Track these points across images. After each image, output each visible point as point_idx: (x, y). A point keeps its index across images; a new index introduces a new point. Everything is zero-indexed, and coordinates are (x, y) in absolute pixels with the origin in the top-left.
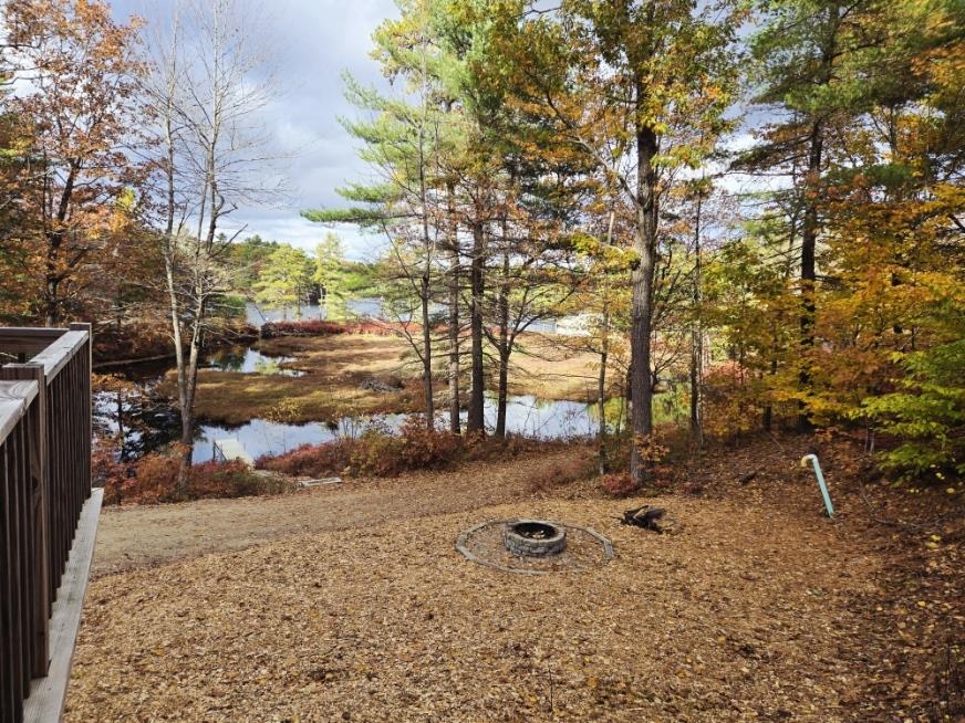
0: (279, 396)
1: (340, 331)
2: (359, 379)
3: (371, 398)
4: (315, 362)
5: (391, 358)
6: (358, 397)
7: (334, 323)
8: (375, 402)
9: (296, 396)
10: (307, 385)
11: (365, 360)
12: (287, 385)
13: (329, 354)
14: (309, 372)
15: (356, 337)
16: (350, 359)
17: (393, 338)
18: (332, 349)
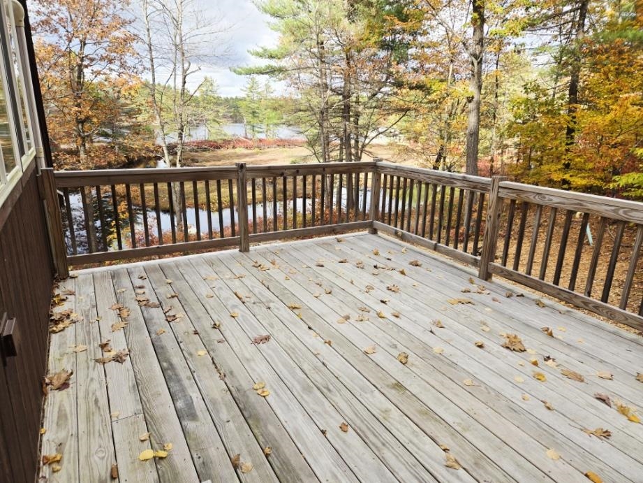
1: (218, 147)
15: (231, 151)
17: (257, 150)
18: (219, 160)
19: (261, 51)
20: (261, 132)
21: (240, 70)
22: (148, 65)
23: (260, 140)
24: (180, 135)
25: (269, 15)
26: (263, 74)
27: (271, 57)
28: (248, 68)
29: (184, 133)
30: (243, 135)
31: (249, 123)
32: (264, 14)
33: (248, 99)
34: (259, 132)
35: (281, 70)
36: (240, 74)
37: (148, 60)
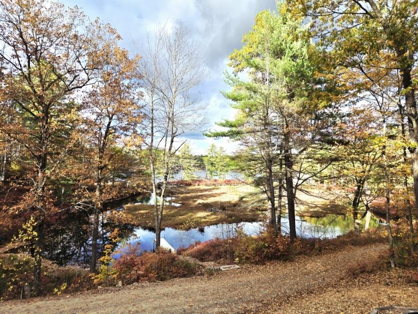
0: (174, 215)
1: (190, 185)
2: (206, 207)
3: (215, 216)
4: (184, 199)
5: (215, 196)
6: (208, 216)
7: (187, 181)
8: (216, 218)
9: (181, 216)
10: (184, 210)
11: (205, 198)
12: (176, 210)
13: (188, 195)
14: (182, 204)
15: (196, 187)
16: (198, 197)
17: (213, 187)
18: (189, 193)
19: (224, 122)
20: (216, 176)
21: (210, 134)
22: (150, 132)
23: (216, 181)
24: (166, 178)
25: (231, 100)
26: (225, 136)
27: (231, 126)
28: (216, 132)
29: (168, 176)
30: (205, 177)
31: (209, 170)
32: (228, 100)
33: (209, 156)
34: (215, 176)
35: (238, 133)
36: (210, 136)
37: (150, 128)
